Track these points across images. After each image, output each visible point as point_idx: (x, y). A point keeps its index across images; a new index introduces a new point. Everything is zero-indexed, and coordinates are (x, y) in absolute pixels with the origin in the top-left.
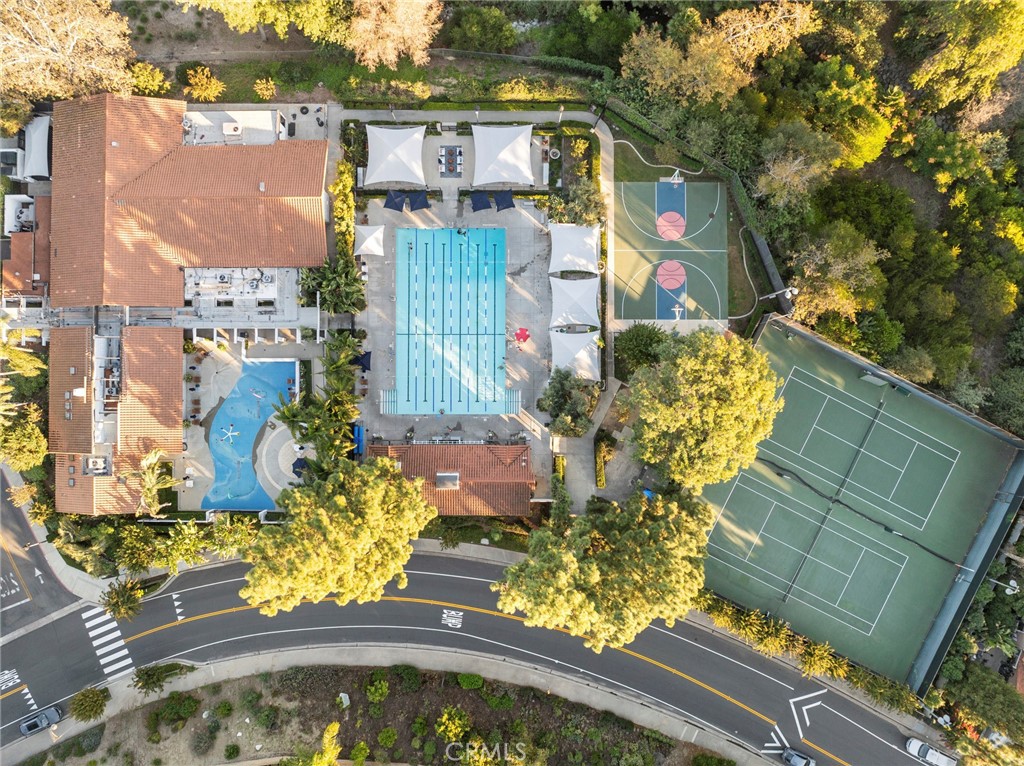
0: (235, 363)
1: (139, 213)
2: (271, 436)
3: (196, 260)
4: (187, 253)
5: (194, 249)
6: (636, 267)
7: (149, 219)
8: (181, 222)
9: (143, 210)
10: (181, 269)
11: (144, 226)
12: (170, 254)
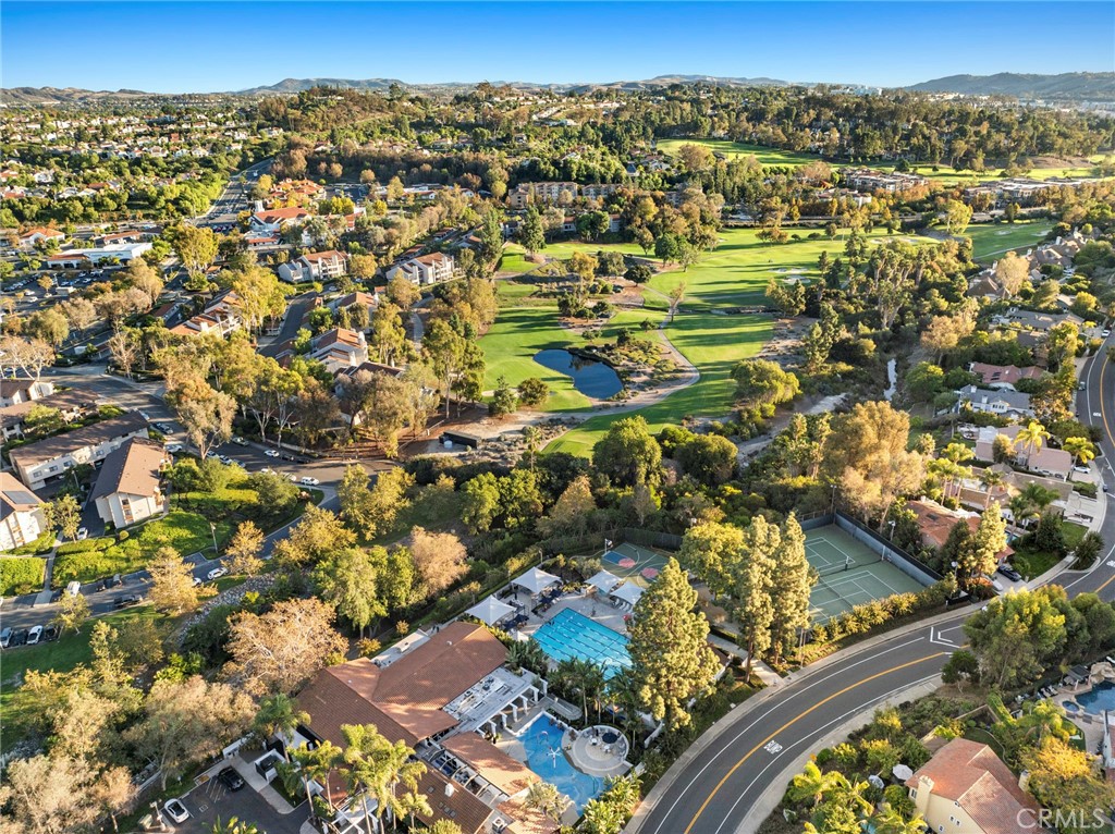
0: (512, 742)
1: (393, 698)
2: (573, 754)
3: (444, 700)
4: (438, 700)
5: (439, 695)
6: (635, 581)
7: (402, 697)
8: (421, 686)
9: (395, 695)
10: (441, 709)
11: (403, 702)
12: (428, 707)
